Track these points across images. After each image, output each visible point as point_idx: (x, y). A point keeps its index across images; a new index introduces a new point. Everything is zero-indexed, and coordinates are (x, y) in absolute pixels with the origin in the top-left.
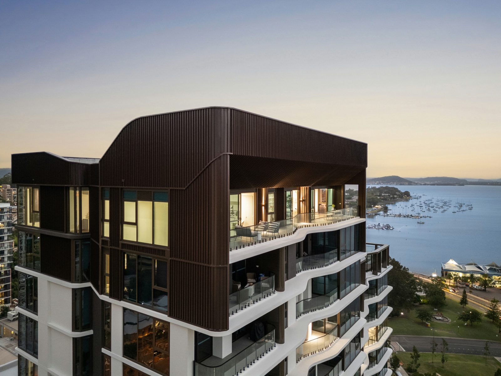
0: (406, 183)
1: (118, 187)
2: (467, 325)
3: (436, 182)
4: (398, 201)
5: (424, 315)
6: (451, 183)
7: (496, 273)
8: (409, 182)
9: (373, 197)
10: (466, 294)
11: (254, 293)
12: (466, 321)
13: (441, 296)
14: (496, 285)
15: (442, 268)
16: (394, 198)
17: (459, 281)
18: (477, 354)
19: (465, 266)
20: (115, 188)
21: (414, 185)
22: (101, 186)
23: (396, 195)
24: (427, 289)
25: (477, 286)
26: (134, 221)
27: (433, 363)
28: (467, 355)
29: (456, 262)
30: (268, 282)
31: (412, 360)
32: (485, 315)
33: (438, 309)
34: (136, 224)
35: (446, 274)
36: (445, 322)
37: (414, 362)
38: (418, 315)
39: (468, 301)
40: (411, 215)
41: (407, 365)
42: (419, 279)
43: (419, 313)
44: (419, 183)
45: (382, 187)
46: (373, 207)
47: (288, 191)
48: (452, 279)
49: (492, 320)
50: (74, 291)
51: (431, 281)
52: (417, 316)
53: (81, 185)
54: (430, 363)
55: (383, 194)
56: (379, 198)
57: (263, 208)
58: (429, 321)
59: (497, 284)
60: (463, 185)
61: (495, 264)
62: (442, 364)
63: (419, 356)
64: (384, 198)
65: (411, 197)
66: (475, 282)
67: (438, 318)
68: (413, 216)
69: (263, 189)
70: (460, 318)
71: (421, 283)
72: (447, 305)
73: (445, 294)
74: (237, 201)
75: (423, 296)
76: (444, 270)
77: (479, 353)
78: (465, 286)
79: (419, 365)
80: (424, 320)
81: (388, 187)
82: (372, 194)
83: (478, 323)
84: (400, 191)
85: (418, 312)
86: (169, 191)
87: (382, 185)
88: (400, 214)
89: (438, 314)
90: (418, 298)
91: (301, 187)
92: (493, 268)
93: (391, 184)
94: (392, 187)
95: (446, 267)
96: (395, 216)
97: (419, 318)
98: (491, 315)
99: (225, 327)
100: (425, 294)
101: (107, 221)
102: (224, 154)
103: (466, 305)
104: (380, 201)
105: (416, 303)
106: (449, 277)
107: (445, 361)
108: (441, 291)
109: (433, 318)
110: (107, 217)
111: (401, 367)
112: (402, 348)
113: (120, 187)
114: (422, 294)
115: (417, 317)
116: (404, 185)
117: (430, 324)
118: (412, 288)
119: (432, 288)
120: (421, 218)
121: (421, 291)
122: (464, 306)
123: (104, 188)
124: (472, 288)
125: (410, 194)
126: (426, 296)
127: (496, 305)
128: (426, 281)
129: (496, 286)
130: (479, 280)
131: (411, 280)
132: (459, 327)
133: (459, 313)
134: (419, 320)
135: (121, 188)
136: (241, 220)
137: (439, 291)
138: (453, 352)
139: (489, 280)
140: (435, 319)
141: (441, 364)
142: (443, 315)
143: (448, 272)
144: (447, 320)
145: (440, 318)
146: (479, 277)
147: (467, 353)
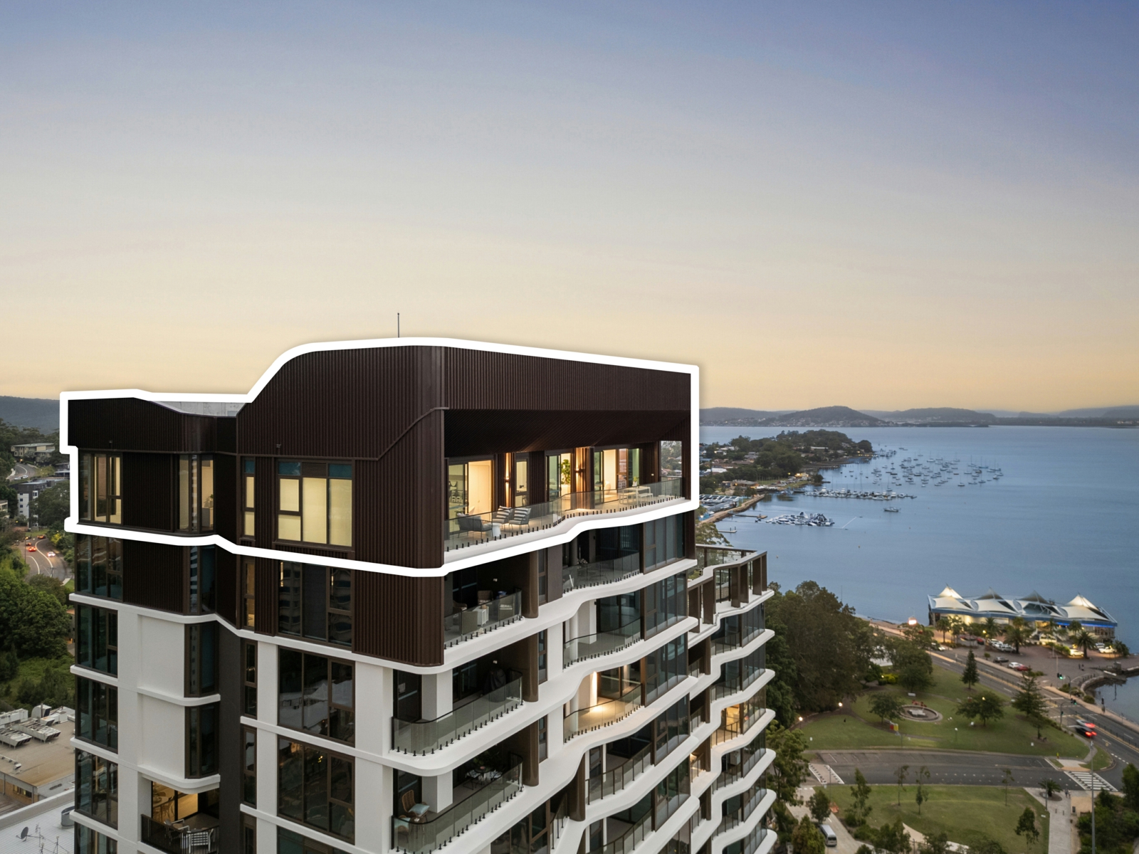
0: (864, 422)
1: (269, 455)
2: (974, 726)
3: (929, 420)
4: (846, 462)
5: (885, 707)
6: (961, 421)
7: (1040, 615)
8: (872, 420)
9: (791, 454)
10: (974, 660)
11: (488, 620)
12: (973, 716)
13: (923, 664)
14: (1041, 640)
15: (929, 606)
16: (837, 456)
17: (964, 634)
18: (991, 784)
19: (977, 601)
20: (265, 458)
21: (882, 426)
22: (241, 455)
23: (842, 448)
24: (895, 651)
25: (1000, 645)
26: (297, 510)
27: (899, 804)
28: (971, 786)
29: (958, 593)
30: (511, 604)
31: (853, 800)
32: (1013, 703)
33: (917, 695)
34: (299, 514)
35: (938, 618)
36: (929, 720)
37: (860, 805)
38: (873, 706)
39: (978, 675)
40: (873, 494)
41: (846, 811)
42: (877, 630)
43: (875, 702)
44: (893, 423)
45: (813, 431)
46: (791, 475)
47: (552, 456)
48: (948, 630)
49: (1024, 713)
50: (189, 627)
51: (902, 634)
52: (870, 709)
53: (200, 452)
54: (894, 806)
55: (813, 448)
56: (803, 455)
57: (507, 485)
58: (896, 719)
59: (1042, 638)
60: (987, 426)
61: (1038, 596)
62: (917, 806)
63: (867, 791)
64: (816, 455)
65: (873, 452)
66: (996, 635)
67: (914, 712)
68: (875, 496)
69: (507, 454)
70: (961, 711)
71: (882, 638)
72: (935, 685)
73: (931, 662)
74: (462, 474)
75: (888, 666)
76: (933, 610)
77: (993, 782)
78: (975, 643)
79: (870, 809)
80: (886, 717)
81: (824, 431)
82: (790, 447)
83: (997, 719)
84: (850, 440)
85: (875, 699)
86: (354, 462)
87: (813, 426)
88: (849, 492)
89: (916, 704)
90: (875, 671)
91: (577, 449)
92: (1034, 605)
93: (831, 426)
94: (833, 432)
95: (939, 604)
96: (837, 496)
97: (876, 713)
98: (1025, 702)
99: (439, 660)
100: (890, 664)
101: (250, 510)
102: (436, 410)
103: (976, 684)
104: (806, 463)
105: (871, 681)
106: (943, 626)
107: (924, 801)
108: (922, 655)
109: (904, 712)
110: (250, 502)
111: (832, 815)
112: (838, 777)
113: (272, 455)
114: (884, 663)
115: (871, 712)
116: (860, 426)
117: (897, 725)
118: (863, 650)
119: (904, 648)
120: (893, 500)
121: (882, 656)
122: (972, 687)
123: (244, 457)
124: (991, 648)
125: (871, 447)
126: (894, 666)
127: (1032, 682)
128: (892, 635)
129: (1041, 643)
130: (1005, 631)
131: (860, 633)
132: (956, 729)
133: (960, 701)
134: (876, 717)
135: (275, 458)
136: (468, 505)
137: (920, 654)
138: (943, 782)
139: (1026, 631)
140: (908, 715)
141: (916, 808)
142: (925, 706)
143: (942, 615)
144: (934, 716)
145: (921, 712)
146: (1005, 625)
147: (970, 783)
